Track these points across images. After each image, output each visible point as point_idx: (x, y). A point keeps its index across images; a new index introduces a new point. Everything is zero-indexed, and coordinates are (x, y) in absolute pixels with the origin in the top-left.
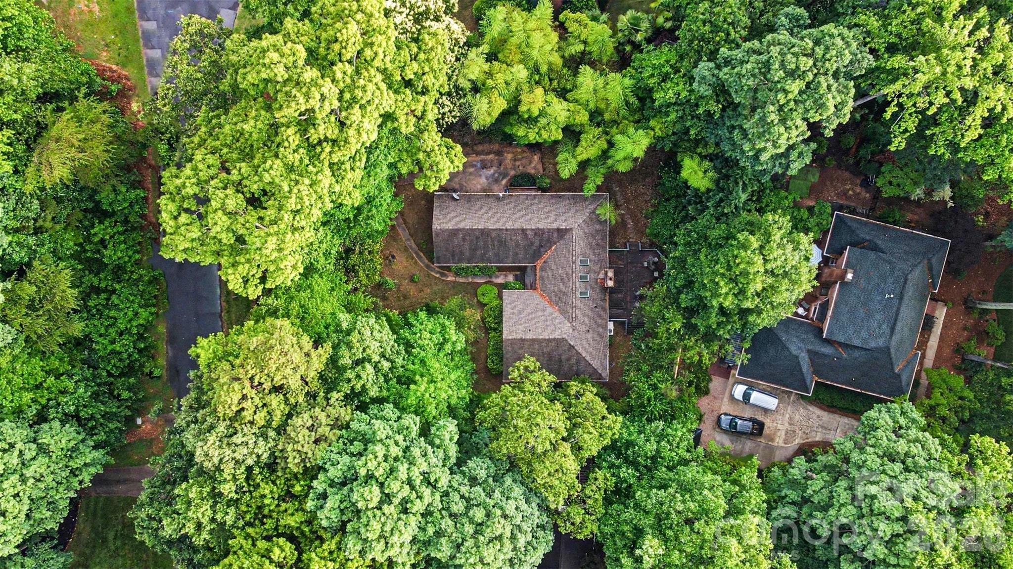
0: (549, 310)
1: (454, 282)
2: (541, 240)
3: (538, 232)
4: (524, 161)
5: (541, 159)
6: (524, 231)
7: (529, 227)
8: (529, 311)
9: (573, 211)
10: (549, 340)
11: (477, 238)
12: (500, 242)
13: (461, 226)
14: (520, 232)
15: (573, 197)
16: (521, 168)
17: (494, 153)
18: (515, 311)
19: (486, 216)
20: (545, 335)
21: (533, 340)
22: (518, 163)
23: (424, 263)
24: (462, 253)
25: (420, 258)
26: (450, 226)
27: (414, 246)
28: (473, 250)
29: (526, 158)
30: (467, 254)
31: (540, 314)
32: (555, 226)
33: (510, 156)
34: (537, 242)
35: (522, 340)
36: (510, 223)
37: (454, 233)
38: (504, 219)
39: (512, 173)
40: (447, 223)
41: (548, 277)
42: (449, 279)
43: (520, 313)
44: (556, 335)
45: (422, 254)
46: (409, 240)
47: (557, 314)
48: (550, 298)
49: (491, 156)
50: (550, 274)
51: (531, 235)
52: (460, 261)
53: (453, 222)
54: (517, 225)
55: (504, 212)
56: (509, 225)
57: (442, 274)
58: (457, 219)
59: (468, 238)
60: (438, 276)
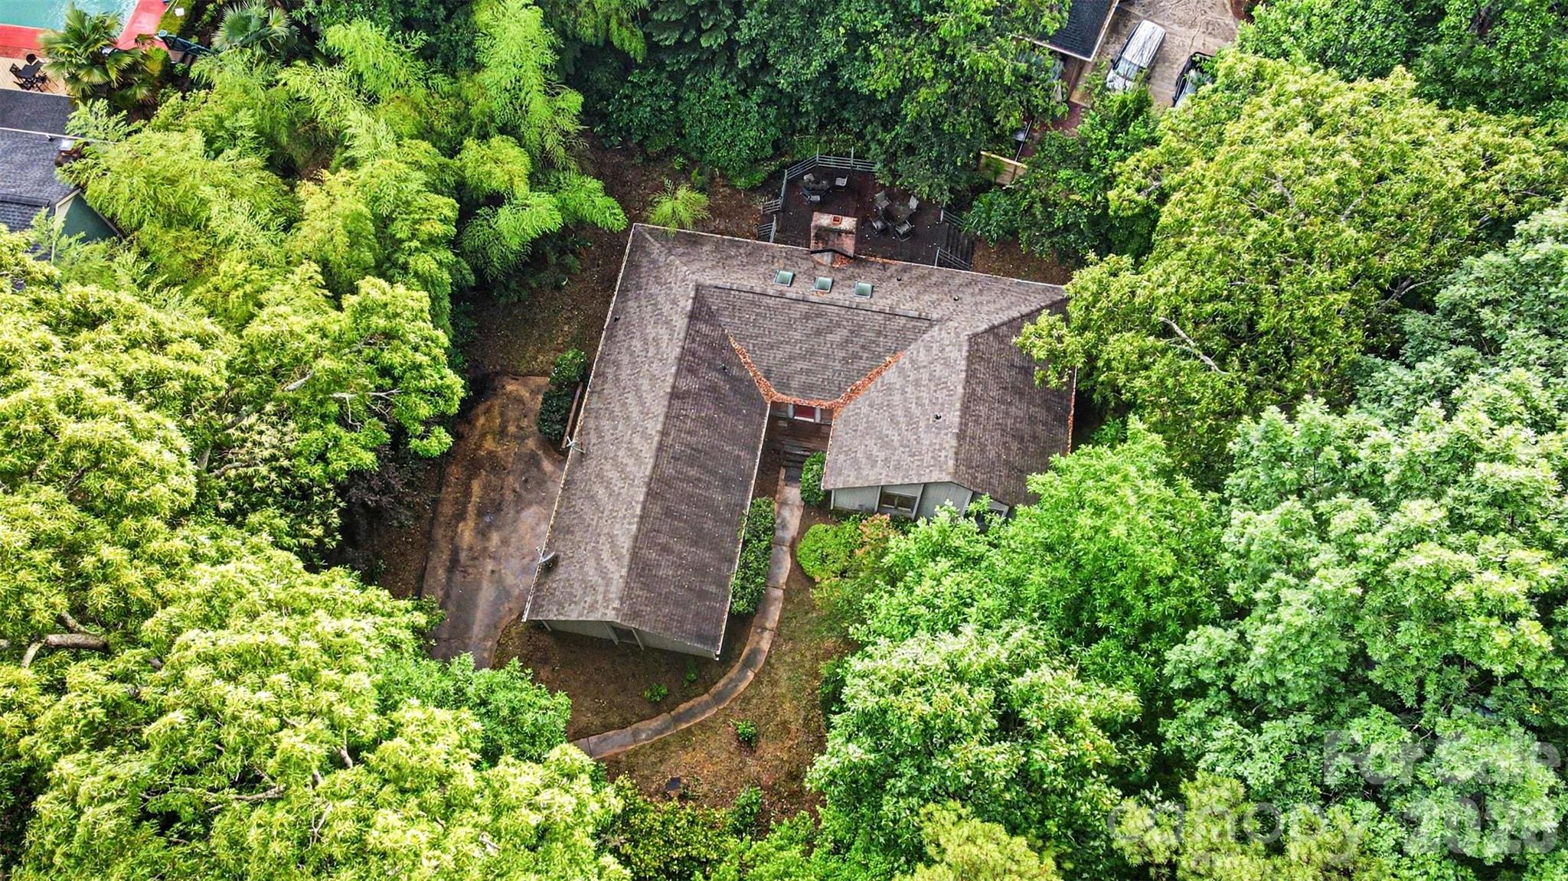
0: (890, 375)
1: (778, 633)
2: (711, 366)
3: (688, 364)
4: (512, 414)
5: (516, 375)
6: (675, 395)
7: (670, 380)
8: (885, 424)
9: (654, 289)
10: (971, 375)
11: (668, 513)
12: (691, 462)
13: (625, 544)
14: (677, 403)
15: (624, 292)
16: (525, 423)
17: (470, 478)
18: (882, 455)
19: (618, 485)
20: (957, 381)
21: (965, 409)
22: (512, 429)
23: (708, 706)
24: (701, 570)
25: (690, 714)
26: (618, 574)
27: (655, 723)
28: (699, 538)
29: (504, 406)
30: (706, 555)
31: (897, 398)
32: (680, 323)
33: (489, 444)
34: (713, 376)
35: (961, 436)
36: (650, 424)
37: (640, 569)
38: (637, 439)
39: (531, 443)
40: (608, 583)
41: (808, 372)
42: (765, 645)
43: (886, 444)
44: (959, 356)
45: (683, 707)
46: (635, 734)
47: (904, 359)
48: (861, 373)
49: (476, 486)
50: (800, 365)
51: (689, 383)
52: (722, 583)
53: (612, 567)
54: (659, 408)
55: (617, 441)
56: (654, 427)
57: (749, 663)
58: (605, 556)
59: (663, 539)
60: (751, 675)
